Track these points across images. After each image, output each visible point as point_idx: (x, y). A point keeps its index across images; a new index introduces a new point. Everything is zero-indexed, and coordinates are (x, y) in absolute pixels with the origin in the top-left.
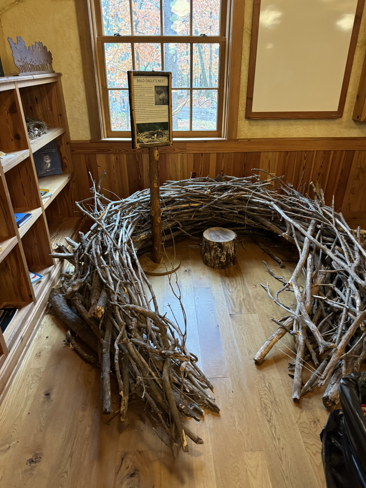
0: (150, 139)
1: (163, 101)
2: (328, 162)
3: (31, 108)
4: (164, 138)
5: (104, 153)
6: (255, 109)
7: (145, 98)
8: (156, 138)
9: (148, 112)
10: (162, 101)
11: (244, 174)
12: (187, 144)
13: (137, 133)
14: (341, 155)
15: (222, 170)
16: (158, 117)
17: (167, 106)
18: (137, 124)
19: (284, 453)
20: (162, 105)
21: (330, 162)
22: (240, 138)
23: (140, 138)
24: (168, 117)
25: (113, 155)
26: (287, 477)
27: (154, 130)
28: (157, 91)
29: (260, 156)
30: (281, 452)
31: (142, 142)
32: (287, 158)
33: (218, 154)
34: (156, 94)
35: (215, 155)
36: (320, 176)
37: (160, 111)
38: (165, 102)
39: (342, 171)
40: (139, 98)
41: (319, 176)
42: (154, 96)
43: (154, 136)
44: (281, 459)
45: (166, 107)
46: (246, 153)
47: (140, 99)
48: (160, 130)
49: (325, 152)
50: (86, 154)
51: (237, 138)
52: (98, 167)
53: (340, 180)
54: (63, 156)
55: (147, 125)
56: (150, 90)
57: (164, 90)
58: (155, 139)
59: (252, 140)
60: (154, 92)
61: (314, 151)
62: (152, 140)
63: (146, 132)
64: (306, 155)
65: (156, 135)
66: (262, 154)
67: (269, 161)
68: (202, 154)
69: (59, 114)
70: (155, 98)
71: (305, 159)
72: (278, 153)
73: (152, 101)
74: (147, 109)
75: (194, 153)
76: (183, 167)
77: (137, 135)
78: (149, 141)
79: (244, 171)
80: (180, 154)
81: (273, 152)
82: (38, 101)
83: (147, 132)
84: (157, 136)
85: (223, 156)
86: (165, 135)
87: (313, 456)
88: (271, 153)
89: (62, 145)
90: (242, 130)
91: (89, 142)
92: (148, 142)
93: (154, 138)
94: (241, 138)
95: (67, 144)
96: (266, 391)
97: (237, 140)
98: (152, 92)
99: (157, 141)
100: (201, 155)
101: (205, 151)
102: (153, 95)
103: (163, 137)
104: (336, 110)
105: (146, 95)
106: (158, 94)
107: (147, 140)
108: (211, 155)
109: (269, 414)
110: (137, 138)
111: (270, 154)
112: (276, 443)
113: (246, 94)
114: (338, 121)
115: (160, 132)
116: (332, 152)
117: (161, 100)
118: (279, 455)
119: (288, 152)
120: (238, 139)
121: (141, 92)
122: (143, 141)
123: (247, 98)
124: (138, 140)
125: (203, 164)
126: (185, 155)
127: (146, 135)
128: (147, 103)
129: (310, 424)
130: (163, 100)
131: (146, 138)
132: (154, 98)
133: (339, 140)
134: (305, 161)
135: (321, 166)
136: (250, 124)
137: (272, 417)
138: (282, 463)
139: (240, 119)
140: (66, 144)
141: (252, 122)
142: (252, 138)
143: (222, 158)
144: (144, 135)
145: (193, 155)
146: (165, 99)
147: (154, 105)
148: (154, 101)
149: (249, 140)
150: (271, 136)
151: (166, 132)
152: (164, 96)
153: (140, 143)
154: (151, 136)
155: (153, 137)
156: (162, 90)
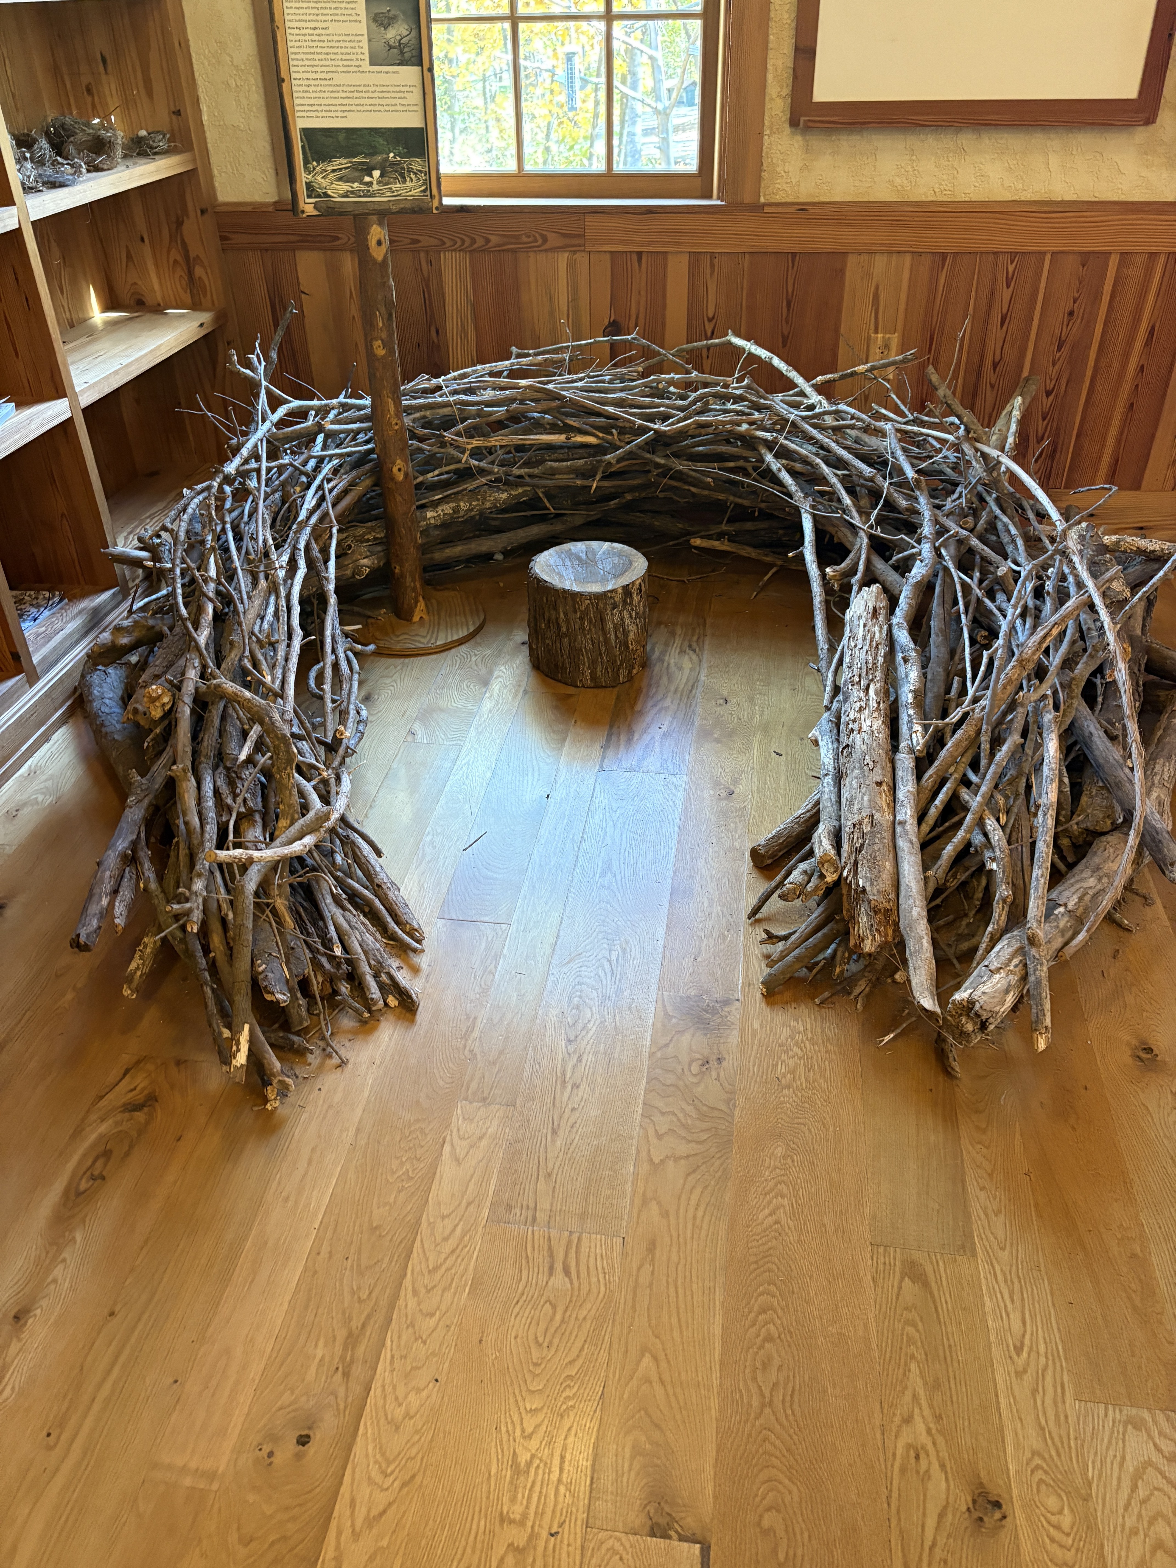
0: (356, 185)
1: (402, 53)
2: (1097, 296)
3: (89, 91)
4: (408, 184)
5: (318, 249)
6: (823, 92)
7: (330, 38)
8: (379, 182)
9: (345, 88)
10: (395, 51)
11: (786, 333)
12: (588, 218)
13: (306, 162)
14: (1149, 271)
15: (710, 315)
16: (381, 108)
17: (414, 70)
18: (306, 132)
19: (571, 1121)
20: (399, 65)
21: (1106, 298)
22: (772, 201)
23: (319, 178)
24: (420, 108)
25: (348, 253)
26: (549, 1175)
27: (367, 155)
28: (376, 14)
29: (842, 271)
30: (566, 1116)
31: (326, 195)
32: (942, 281)
33: (695, 258)
34: (374, 26)
35: (685, 259)
36: (1065, 350)
37: (389, 89)
38: (407, 55)
39: (1151, 333)
40: (307, 38)
41: (1059, 349)
42: (365, 32)
43: (371, 176)
44: (554, 1132)
45: (409, 74)
46: (794, 255)
47: (311, 44)
48: (392, 155)
49: (1085, 258)
50: (267, 250)
51: (762, 200)
52: (303, 296)
53: (1142, 366)
54: (192, 255)
55: (341, 137)
56: (350, 12)
57: (404, 13)
58: (375, 187)
59: (811, 209)
60: (363, 17)
61: (1044, 253)
62: (363, 187)
63: (338, 161)
64: (1011, 269)
65: (376, 173)
66: (851, 260)
67: (877, 288)
68: (640, 254)
69: (173, 109)
70: (369, 40)
71: (1008, 286)
72: (908, 258)
73: (359, 51)
74: (339, 79)
75: (611, 252)
76: (574, 300)
77: (306, 168)
78: (352, 192)
79: (787, 323)
80: (566, 255)
81: (890, 253)
82: (110, 68)
83: (343, 161)
84: (382, 176)
85: (712, 266)
86: (413, 176)
87: (653, 1140)
88: (885, 256)
89: (188, 216)
90: (778, 169)
91: (271, 209)
92: (347, 196)
93: (371, 183)
94: (778, 198)
95: (203, 212)
96: (604, 969)
97: (758, 208)
98: (358, 18)
99: (382, 195)
100: (635, 257)
101: (650, 243)
102: (362, 28)
103: (405, 181)
104: (1131, 91)
105: (333, 28)
106: (381, 25)
107: (344, 187)
108: (670, 257)
109: (580, 1026)
110: (303, 177)
111: (880, 261)
112: (562, 1093)
113: (793, 32)
114: (1141, 134)
115: (392, 164)
116: (1114, 262)
117: (391, 47)
118: (556, 1123)
119: (944, 256)
120: (764, 205)
121: (315, 18)
122: (329, 192)
123: (797, 49)
124: (309, 185)
125: (643, 293)
126: (582, 259)
127: (340, 169)
128: (339, 57)
129: (690, 1065)
130: (400, 47)
131: (340, 179)
132: (366, 38)
133: (1139, 211)
134: (1007, 294)
135: (1071, 313)
136: (807, 150)
137: (583, 1033)
138: (553, 1141)
139: (771, 128)
140: (199, 212)
141: (817, 142)
142: (817, 200)
143: (708, 271)
144: (334, 171)
145: (608, 256)
146: (406, 45)
147: (366, 65)
148: (366, 50)
149: (802, 208)
150: (883, 193)
151: (417, 164)
152: (405, 33)
153: (319, 196)
154: (357, 174)
155: (367, 179)
156: (391, 13)
